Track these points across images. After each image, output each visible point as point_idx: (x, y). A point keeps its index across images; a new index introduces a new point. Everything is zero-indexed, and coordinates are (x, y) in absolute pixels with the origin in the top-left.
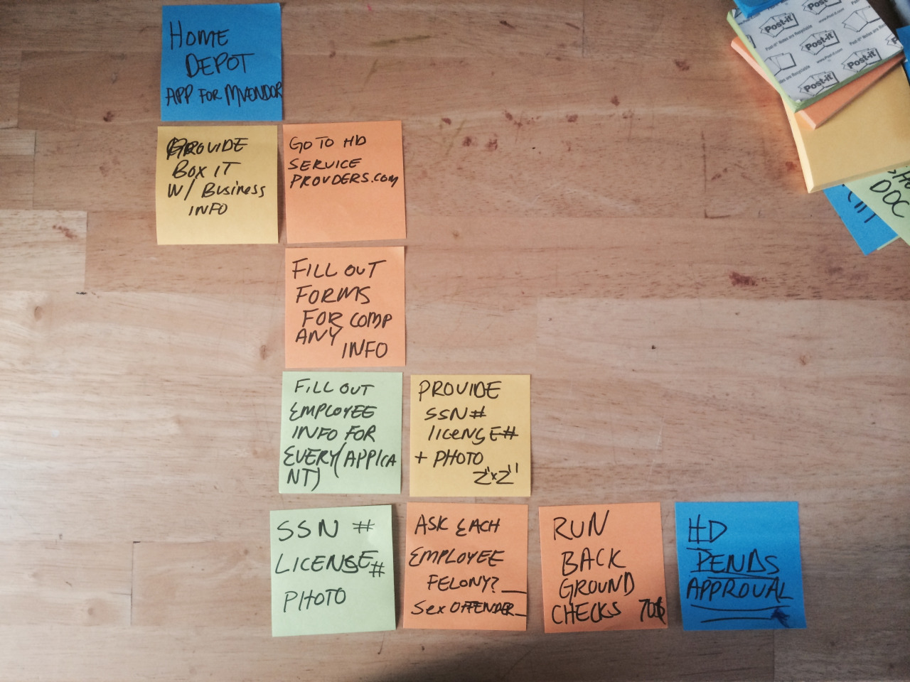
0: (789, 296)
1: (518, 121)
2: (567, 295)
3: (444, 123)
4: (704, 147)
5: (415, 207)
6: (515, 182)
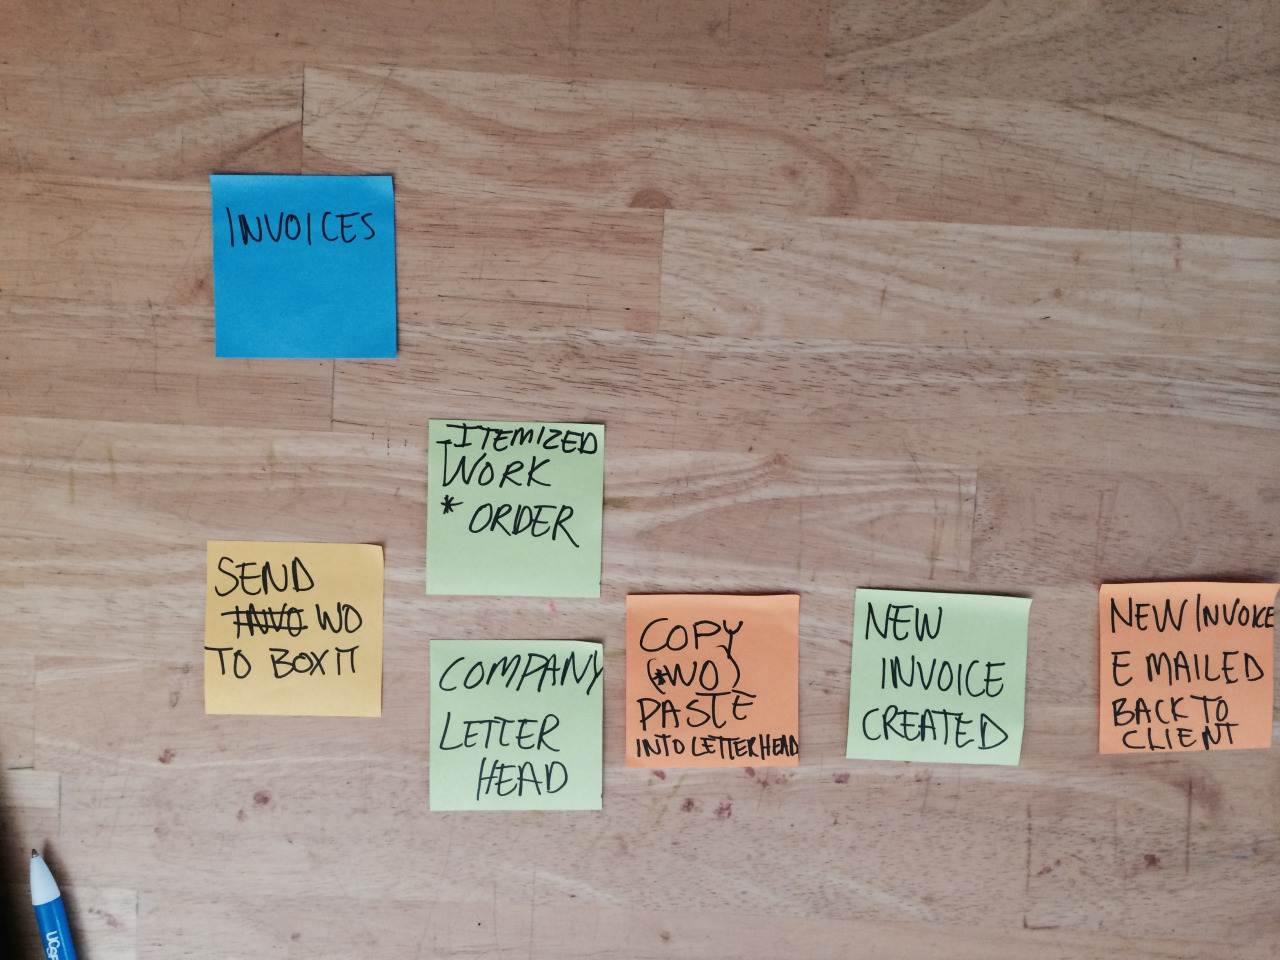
4: (1030, 829)
5: (608, 896)
6: (754, 867)
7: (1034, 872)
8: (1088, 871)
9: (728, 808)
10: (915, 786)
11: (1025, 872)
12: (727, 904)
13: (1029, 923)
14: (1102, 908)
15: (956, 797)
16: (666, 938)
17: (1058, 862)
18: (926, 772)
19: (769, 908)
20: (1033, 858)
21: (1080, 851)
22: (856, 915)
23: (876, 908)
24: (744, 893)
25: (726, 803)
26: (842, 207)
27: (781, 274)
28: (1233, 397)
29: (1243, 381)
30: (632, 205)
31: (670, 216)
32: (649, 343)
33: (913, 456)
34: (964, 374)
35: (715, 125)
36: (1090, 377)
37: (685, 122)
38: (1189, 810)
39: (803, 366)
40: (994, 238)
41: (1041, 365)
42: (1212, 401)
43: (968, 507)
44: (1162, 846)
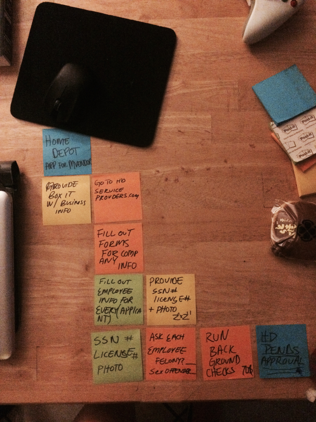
1: (187, 170)
2: (208, 241)
3: (157, 172)
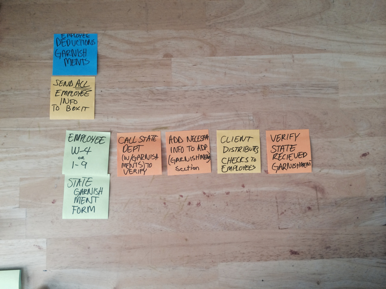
0: (311, 258)
1: (208, 195)
2: (229, 261)
3: (180, 197)
4: (277, 202)
5: (171, 230)
6: (208, 218)
7: (279, 214)
8: (293, 212)
9: (200, 203)
10: (247, 194)
11: (277, 214)
12: (201, 229)
13: (280, 228)
14: (298, 222)
15: (257, 195)
16: (186, 240)
17: (285, 211)
18: (249, 190)
19: (212, 229)
20: (279, 210)
21: (290, 207)
22: (235, 229)
23: (240, 227)
24: (206, 226)
25: (199, 202)
26: (213, 54)
27: (200, 71)
28: (312, 91)
29: (314, 87)
30: (163, 57)
31: (173, 59)
32: (170, 89)
33: (237, 111)
34: (246, 90)
35: (181, 38)
36: (276, 89)
37: (175, 38)
38: (317, 194)
39: (208, 92)
40: (249, 59)
41: (265, 87)
42: (306, 92)
43: (251, 122)
44: (311, 204)
